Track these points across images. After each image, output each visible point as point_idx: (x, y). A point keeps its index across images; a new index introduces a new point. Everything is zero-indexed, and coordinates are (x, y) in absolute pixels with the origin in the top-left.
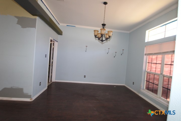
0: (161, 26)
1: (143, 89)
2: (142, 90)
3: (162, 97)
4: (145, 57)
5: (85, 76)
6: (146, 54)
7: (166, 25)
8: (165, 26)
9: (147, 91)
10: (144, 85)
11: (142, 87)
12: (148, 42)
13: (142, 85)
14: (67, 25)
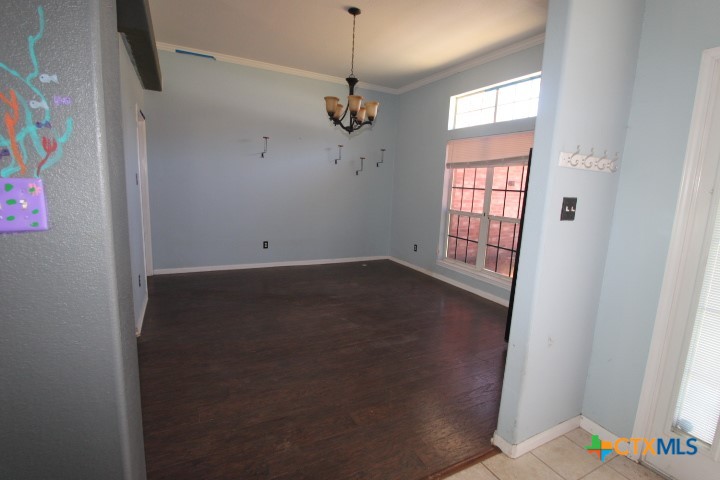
0: (486, 91)
1: (443, 258)
2: (440, 262)
3: (486, 267)
4: (447, 171)
5: (266, 245)
6: (448, 165)
7: (497, 88)
8: (495, 91)
9: (453, 261)
10: (444, 248)
11: (440, 254)
12: (455, 131)
13: (440, 247)
14: (177, 51)
